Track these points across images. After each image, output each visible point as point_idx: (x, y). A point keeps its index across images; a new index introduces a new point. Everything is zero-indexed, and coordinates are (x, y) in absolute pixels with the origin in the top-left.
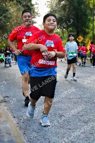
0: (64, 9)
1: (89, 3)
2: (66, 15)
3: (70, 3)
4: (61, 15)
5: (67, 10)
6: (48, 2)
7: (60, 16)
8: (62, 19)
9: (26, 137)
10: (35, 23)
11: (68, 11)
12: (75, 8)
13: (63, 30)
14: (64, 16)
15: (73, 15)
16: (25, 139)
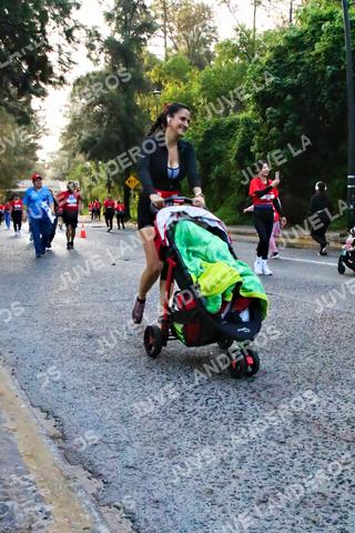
0: (100, 122)
1: (149, 112)
2: (102, 134)
3: (111, 109)
4: (93, 133)
5: (105, 124)
6: (66, 106)
7: (90, 135)
8: (95, 142)
9: (16, 381)
10: (40, 148)
11: (107, 126)
12: (120, 121)
13: (97, 163)
14: (99, 136)
15: (117, 133)
16: (14, 384)
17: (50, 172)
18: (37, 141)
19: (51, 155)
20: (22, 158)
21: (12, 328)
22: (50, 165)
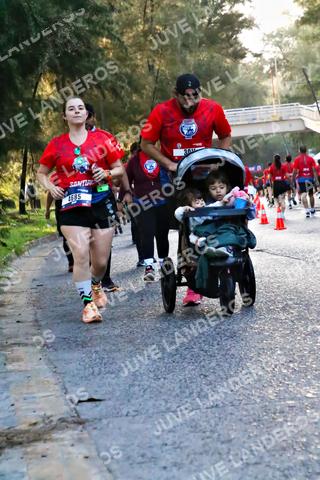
17: (276, 85)
18: (238, 8)
19: (277, 38)
20: (204, 56)
21: (168, 458)
22: (277, 65)
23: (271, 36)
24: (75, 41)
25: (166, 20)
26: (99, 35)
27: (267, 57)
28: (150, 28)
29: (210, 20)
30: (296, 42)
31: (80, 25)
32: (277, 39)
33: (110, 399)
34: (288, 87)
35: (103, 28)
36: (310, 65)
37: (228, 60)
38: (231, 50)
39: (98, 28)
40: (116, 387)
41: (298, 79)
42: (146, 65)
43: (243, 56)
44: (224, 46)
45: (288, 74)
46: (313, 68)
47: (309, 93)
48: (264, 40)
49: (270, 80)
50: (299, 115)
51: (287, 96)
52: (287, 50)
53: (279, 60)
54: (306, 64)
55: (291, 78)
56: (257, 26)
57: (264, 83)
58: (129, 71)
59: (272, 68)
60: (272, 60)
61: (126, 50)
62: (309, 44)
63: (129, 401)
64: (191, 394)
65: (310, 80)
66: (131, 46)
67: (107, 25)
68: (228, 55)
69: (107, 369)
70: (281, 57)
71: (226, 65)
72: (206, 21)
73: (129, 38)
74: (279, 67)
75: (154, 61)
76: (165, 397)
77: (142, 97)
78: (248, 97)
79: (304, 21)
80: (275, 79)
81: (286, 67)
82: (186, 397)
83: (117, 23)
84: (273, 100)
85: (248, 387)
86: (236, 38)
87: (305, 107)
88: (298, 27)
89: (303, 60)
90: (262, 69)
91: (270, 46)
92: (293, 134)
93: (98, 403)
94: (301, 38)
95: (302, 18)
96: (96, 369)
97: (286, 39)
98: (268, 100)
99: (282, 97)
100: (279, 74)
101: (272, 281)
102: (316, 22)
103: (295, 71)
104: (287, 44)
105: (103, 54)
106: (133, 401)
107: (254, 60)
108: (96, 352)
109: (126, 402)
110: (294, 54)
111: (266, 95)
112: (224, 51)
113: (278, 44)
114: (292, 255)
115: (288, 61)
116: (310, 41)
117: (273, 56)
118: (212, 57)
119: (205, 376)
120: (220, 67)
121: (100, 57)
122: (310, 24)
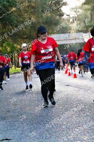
23: (73, 9)
24: (3, 9)
25: (36, 2)
26: (12, 7)
27: (71, 16)
28: (30, 5)
29: (51, 2)
30: (82, 11)
31: (5, 3)
32: (75, 10)
33: (14, 139)
34: (79, 27)
35: (13, 4)
36: (87, 19)
37: (58, 17)
38: (59, 13)
39: (11, 4)
40: (16, 135)
41: (82, 24)
42: (28, 18)
43: (63, 16)
44: (56, 11)
45: (79, 22)
46: (88, 20)
47: (86, 29)
48: (70, 10)
49: (72, 24)
50: (82, 37)
51: (78, 30)
52: (78, 14)
53: (75, 17)
54: (85, 19)
55: (80, 24)
56: (68, 5)
57: (70, 25)
58: (22, 19)
59: (73, 20)
60: (73, 17)
61: (21, 12)
62: (86, 12)
63: (20, 140)
64: (43, 137)
65: (86, 24)
66: (23, 11)
67: (15, 3)
68: (57, 15)
69: (13, 128)
70: (76, 16)
71: (57, 18)
72: (50, 3)
73: (23, 8)
74: (76, 19)
75: (31, 16)
76: (34, 139)
77: (27, 29)
78: (64, 30)
79: (85, 4)
80: (74, 24)
81: (78, 19)
82: (41, 139)
83: (18, 3)
84: (73, 31)
85: (63, 135)
86: (61, 9)
87: (85, 34)
88: (82, 6)
89: (84, 17)
90: (69, 20)
91: (72, 12)
92: (80, 44)
93: (9, 140)
94: (83, 9)
95: (84, 3)
96: (9, 128)
97: (78, 10)
98: (71, 31)
99: (76, 30)
100: (75, 22)
101: (72, 96)
102: (89, 4)
103: (81, 21)
104: (79, 12)
105: (13, 14)
106: (22, 140)
107: (67, 17)
108: (9, 122)
109: (19, 140)
110: (81, 15)
111: (71, 29)
112: (56, 14)
113: (75, 11)
114: (79, 87)
115: (79, 18)
116: (87, 11)
117: (73, 16)
118: (52, 16)
119: (48, 131)
120: (55, 19)
121: (12, 15)
122: (87, 5)
